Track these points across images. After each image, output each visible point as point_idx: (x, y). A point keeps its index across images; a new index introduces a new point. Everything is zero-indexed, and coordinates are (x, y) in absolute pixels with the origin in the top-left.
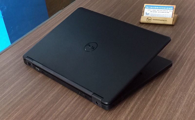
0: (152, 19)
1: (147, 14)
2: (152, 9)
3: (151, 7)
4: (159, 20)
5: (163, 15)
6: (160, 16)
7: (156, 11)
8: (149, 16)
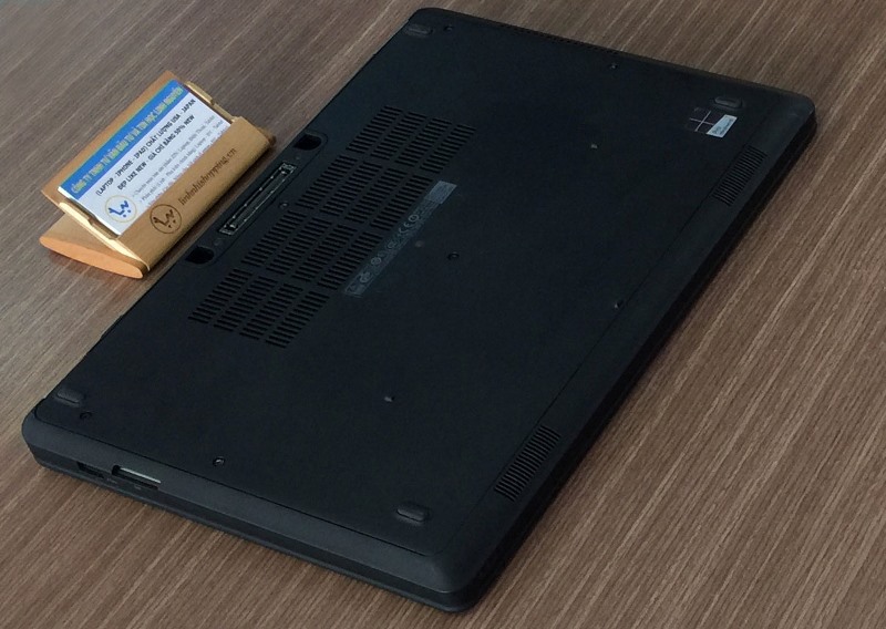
0: (177, 205)
1: (120, 210)
2: (111, 173)
3: (96, 170)
4: (204, 179)
5: (189, 148)
6: (182, 161)
7: (137, 163)
8: (140, 207)
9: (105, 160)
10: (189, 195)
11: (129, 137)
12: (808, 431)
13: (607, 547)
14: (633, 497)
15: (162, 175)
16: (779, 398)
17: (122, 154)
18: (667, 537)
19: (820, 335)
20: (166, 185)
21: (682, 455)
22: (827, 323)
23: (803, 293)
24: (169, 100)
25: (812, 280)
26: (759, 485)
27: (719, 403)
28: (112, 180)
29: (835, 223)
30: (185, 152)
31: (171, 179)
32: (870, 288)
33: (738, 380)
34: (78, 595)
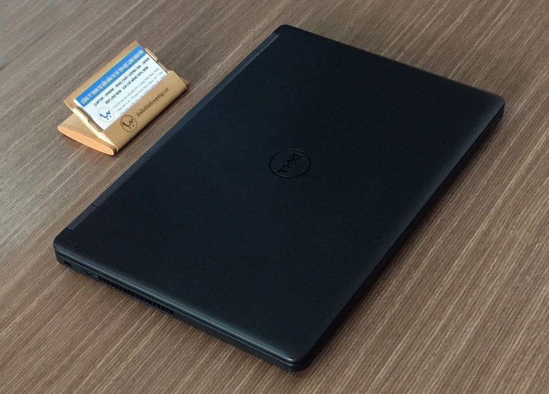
0: (135, 116)
1: (105, 115)
2: (102, 94)
3: (94, 92)
4: (150, 104)
5: (144, 85)
6: (140, 92)
7: (116, 90)
8: (116, 115)
9: (100, 87)
10: (142, 111)
11: (113, 75)
12: (483, 326)
13: (365, 383)
14: (380, 354)
15: (129, 98)
16: (466, 304)
17: (109, 84)
18: (400, 381)
19: (491, 268)
20: (131, 104)
21: (409, 332)
22: (495, 261)
23: (481, 241)
24: (136, 57)
25: (486, 234)
26: (454, 355)
27: (431, 302)
28: (102, 98)
29: (500, 201)
30: (142, 87)
31: (134, 101)
32: (520, 242)
33: (443, 290)
34: (56, 377)
